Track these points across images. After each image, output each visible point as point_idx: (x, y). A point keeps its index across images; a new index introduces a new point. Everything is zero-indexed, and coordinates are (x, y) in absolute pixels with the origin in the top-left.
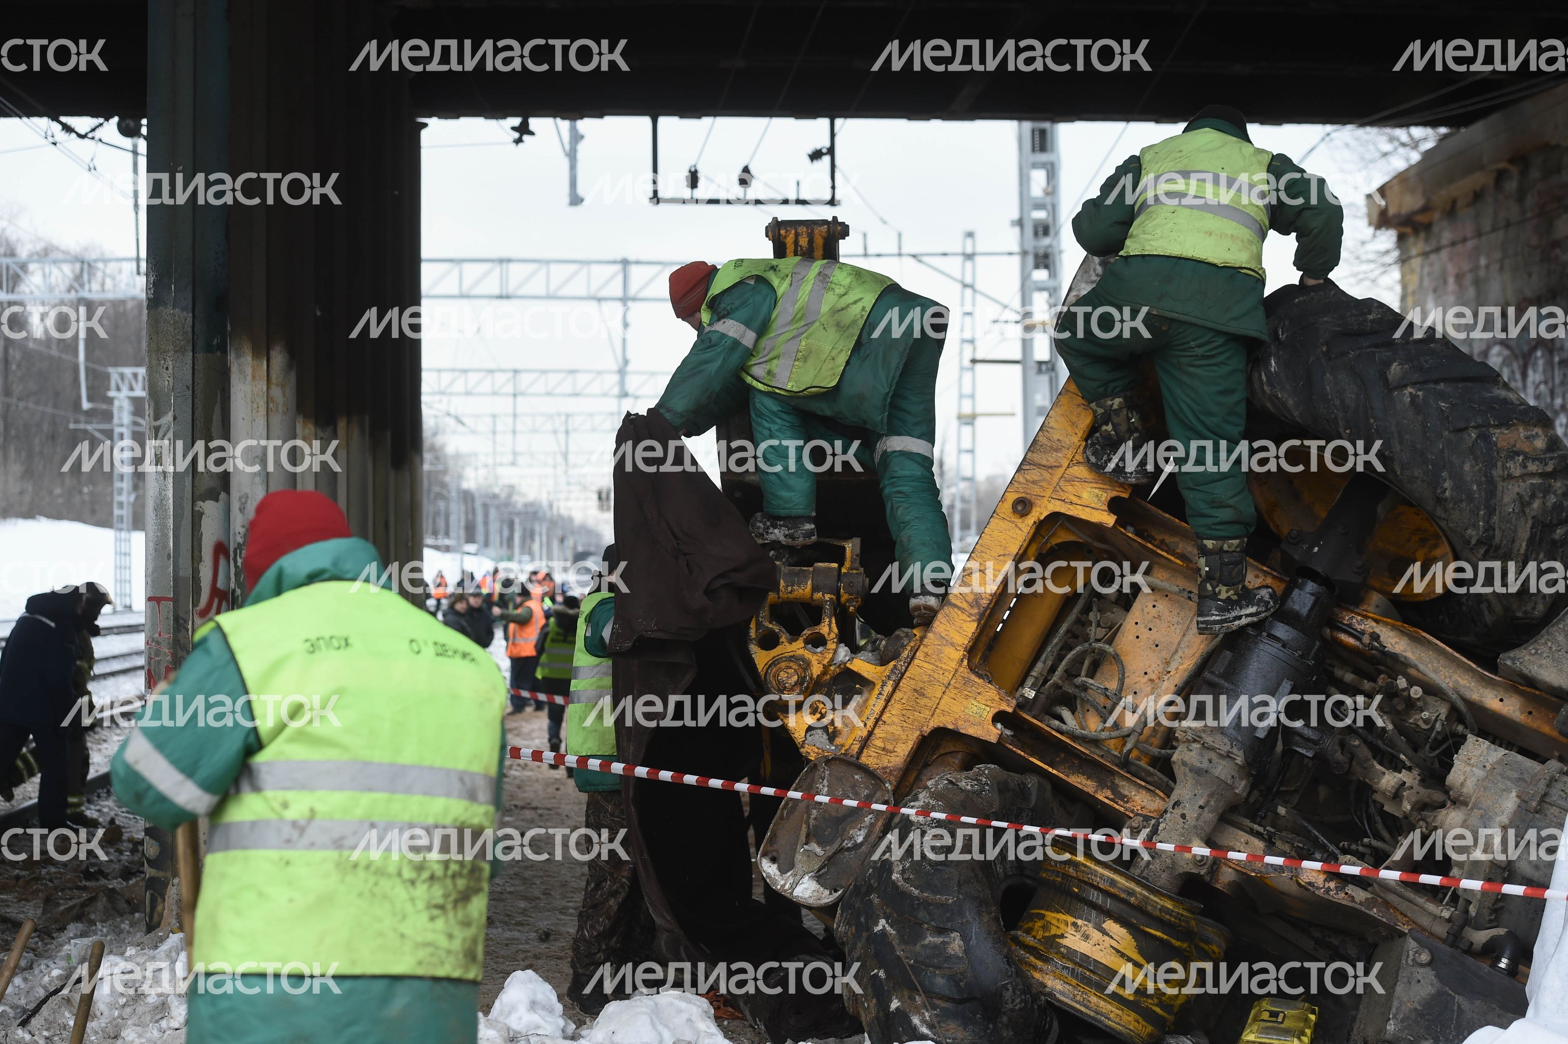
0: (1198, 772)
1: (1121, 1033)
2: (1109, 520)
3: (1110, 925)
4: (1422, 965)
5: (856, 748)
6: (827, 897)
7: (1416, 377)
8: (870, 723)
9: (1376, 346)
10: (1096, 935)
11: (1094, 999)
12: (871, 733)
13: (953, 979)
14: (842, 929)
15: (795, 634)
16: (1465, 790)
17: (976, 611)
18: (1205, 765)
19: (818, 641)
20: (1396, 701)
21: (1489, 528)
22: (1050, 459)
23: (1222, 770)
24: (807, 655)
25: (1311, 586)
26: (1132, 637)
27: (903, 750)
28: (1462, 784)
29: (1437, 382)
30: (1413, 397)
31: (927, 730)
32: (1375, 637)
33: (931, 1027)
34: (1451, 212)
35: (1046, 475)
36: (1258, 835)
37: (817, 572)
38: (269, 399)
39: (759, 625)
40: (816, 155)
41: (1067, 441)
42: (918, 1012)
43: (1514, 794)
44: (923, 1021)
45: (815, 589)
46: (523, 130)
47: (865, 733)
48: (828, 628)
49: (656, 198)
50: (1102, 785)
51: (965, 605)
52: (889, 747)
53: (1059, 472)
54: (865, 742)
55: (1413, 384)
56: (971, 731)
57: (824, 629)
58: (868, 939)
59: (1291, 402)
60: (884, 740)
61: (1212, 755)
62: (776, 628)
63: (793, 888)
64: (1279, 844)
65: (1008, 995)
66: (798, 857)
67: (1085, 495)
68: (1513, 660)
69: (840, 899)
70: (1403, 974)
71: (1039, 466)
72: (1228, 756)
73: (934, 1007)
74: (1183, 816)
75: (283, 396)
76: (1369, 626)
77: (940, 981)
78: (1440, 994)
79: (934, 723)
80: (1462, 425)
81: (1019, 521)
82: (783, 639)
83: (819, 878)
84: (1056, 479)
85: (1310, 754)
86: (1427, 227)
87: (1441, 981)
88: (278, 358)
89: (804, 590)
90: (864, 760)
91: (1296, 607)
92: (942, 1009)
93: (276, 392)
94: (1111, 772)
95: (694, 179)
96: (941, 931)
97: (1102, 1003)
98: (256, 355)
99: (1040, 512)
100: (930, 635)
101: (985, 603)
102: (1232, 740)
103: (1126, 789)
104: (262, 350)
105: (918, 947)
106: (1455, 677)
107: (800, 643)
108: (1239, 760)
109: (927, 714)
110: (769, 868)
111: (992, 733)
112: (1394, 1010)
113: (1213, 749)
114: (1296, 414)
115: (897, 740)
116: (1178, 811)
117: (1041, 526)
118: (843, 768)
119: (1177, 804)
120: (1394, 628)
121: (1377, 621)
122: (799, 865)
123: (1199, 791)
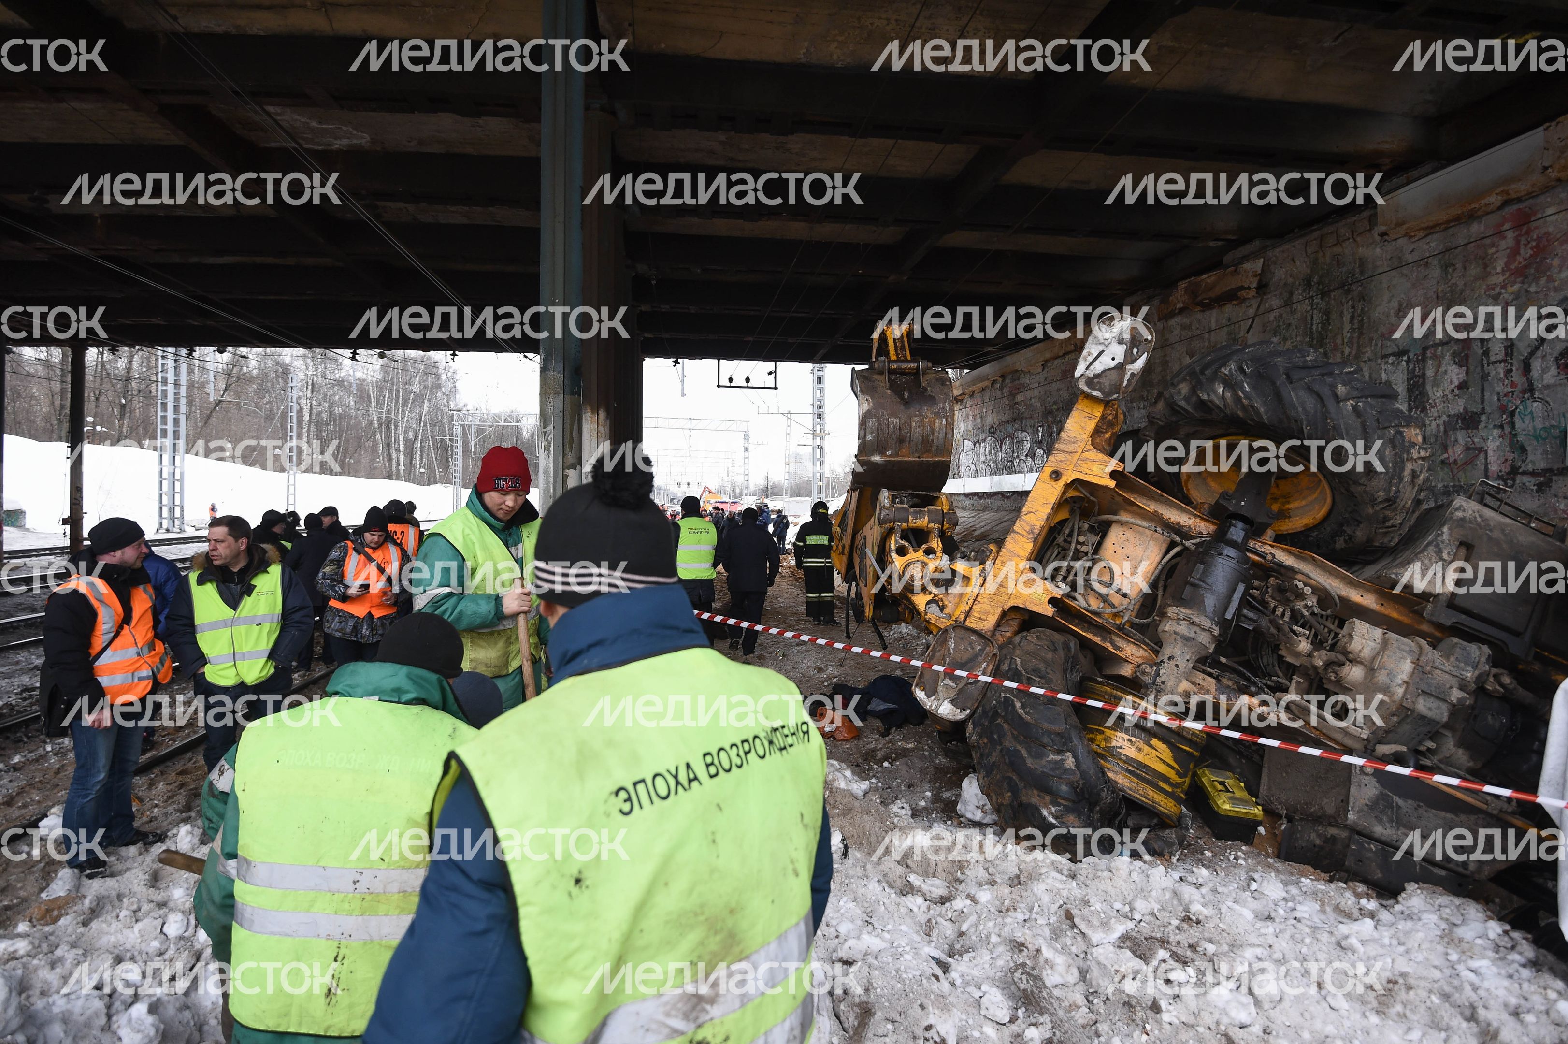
0: (1186, 639)
1: (1166, 814)
2: (1112, 484)
3: (1155, 742)
4: (1367, 774)
5: (962, 617)
6: (960, 716)
7: (1355, 394)
8: (970, 602)
9: (1323, 375)
10: (1146, 749)
11: (1151, 793)
12: (971, 608)
13: (1071, 784)
14: (974, 738)
15: (917, 546)
16: (1362, 655)
17: (1031, 536)
18: (1192, 635)
19: (929, 552)
20: (1288, 594)
21: (1398, 491)
22: (1070, 448)
23: (1204, 638)
24: (925, 559)
25: (1240, 525)
26: (1112, 552)
27: (993, 619)
28: (1360, 651)
29: (1366, 398)
30: (1355, 408)
31: (1006, 608)
32: (1274, 556)
33: (1056, 818)
34: (972, 395)
35: (1068, 457)
36: (1210, 675)
37: (929, 510)
38: (598, 432)
39: (896, 541)
40: (770, 373)
41: (1079, 438)
42: (1046, 806)
43: (1409, 661)
44: (1050, 813)
45: (929, 522)
46: (676, 362)
47: (967, 609)
48: (936, 543)
49: (719, 386)
50: (1104, 639)
51: (1024, 533)
52: (983, 617)
53: (1077, 456)
54: (968, 614)
55: (1353, 398)
56: (1035, 609)
57: (934, 545)
58: (1001, 751)
59: (1262, 410)
60: (980, 613)
61: (1197, 629)
62: (907, 544)
63: (937, 708)
64: (1224, 681)
65: (1104, 794)
66: (940, 688)
67: (1095, 469)
68: (1396, 574)
69: (970, 716)
70: (1354, 780)
71: (1064, 451)
72: (1209, 631)
73: (1059, 805)
74: (1177, 666)
75: (604, 430)
76: (1267, 549)
77: (1064, 788)
78: (1382, 793)
79: (1011, 603)
80: (1387, 425)
81: (1054, 484)
82: (911, 550)
83: (953, 702)
84: (1075, 459)
85: (1251, 628)
86: (961, 401)
87: (1382, 785)
88: (602, 414)
89: (923, 522)
90: (967, 624)
91: (1235, 538)
92: (1064, 806)
93: (601, 429)
94: (1109, 632)
95: (731, 380)
96: (1059, 752)
97: (1156, 796)
98: (592, 413)
99: (1067, 478)
100: (1003, 550)
101: (1037, 531)
102: (1212, 619)
103: (1120, 643)
104: (595, 410)
105: (1044, 762)
106: (1329, 581)
107: (921, 553)
108: (1216, 633)
109: (1006, 597)
110: (920, 694)
111: (1049, 611)
112: (1351, 804)
113: (1199, 626)
114: (1265, 417)
115: (988, 613)
116: (1173, 663)
117: (1068, 486)
118: (963, 632)
119: (1170, 658)
120: (1284, 550)
121: (1272, 546)
122: (941, 694)
123: (1186, 650)
